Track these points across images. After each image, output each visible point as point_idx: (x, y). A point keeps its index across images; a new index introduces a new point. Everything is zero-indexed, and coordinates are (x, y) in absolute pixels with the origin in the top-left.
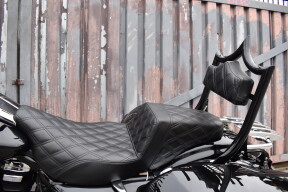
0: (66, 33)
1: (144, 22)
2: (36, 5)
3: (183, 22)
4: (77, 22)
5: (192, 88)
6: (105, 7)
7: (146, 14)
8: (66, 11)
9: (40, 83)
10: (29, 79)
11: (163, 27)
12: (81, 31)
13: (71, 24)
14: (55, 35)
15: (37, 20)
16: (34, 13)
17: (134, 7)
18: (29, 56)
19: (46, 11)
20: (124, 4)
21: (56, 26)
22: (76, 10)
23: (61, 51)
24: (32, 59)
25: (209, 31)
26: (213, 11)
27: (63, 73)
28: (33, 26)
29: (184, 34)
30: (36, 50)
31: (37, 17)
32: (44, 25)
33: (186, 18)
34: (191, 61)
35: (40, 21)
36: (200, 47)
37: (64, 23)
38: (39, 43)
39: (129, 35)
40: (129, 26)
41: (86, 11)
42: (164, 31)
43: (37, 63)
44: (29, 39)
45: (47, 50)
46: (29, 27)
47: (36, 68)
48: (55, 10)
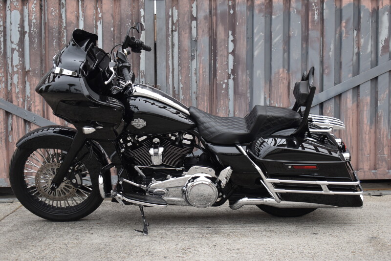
0: (196, 41)
1: (271, 24)
2: (169, 17)
3: (313, 21)
4: (206, 30)
5: (322, 90)
6: (232, 12)
7: (273, 17)
8: (196, 19)
9: (174, 88)
10: (165, 84)
11: (291, 28)
12: (210, 37)
13: (200, 32)
14: (186, 43)
15: (170, 30)
16: (167, 24)
17: (260, 11)
18: (165, 63)
19: (178, 21)
20: (251, 8)
21: (187, 35)
22: (205, 18)
23: (192, 58)
24: (167, 66)
25: (343, 29)
26: (349, 5)
27: (194, 78)
28: (167, 36)
29: (314, 34)
30: (170, 58)
31: (170, 27)
32: (176, 34)
33: (316, 17)
34: (322, 62)
35: (172, 31)
36: (332, 47)
37: (194, 31)
38: (173, 51)
39: (256, 39)
40: (255, 31)
41: (214, 18)
42: (292, 33)
43: (171, 70)
44: (164, 48)
45: (179, 58)
46: (164, 37)
47: (171, 75)
48: (186, 20)
